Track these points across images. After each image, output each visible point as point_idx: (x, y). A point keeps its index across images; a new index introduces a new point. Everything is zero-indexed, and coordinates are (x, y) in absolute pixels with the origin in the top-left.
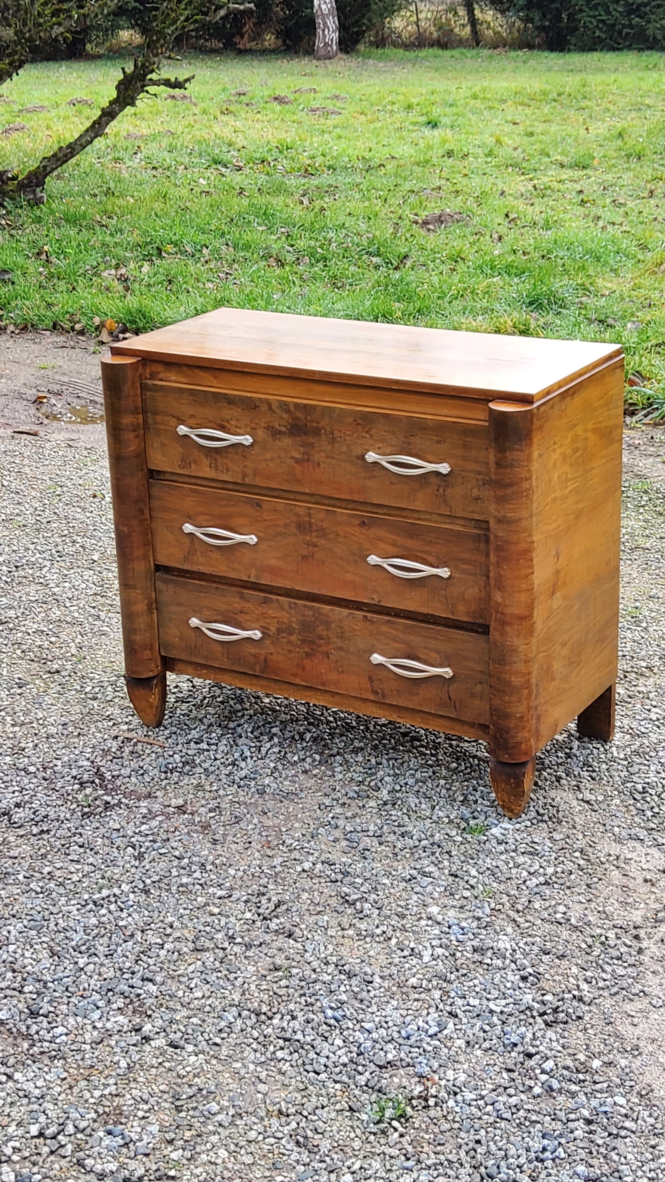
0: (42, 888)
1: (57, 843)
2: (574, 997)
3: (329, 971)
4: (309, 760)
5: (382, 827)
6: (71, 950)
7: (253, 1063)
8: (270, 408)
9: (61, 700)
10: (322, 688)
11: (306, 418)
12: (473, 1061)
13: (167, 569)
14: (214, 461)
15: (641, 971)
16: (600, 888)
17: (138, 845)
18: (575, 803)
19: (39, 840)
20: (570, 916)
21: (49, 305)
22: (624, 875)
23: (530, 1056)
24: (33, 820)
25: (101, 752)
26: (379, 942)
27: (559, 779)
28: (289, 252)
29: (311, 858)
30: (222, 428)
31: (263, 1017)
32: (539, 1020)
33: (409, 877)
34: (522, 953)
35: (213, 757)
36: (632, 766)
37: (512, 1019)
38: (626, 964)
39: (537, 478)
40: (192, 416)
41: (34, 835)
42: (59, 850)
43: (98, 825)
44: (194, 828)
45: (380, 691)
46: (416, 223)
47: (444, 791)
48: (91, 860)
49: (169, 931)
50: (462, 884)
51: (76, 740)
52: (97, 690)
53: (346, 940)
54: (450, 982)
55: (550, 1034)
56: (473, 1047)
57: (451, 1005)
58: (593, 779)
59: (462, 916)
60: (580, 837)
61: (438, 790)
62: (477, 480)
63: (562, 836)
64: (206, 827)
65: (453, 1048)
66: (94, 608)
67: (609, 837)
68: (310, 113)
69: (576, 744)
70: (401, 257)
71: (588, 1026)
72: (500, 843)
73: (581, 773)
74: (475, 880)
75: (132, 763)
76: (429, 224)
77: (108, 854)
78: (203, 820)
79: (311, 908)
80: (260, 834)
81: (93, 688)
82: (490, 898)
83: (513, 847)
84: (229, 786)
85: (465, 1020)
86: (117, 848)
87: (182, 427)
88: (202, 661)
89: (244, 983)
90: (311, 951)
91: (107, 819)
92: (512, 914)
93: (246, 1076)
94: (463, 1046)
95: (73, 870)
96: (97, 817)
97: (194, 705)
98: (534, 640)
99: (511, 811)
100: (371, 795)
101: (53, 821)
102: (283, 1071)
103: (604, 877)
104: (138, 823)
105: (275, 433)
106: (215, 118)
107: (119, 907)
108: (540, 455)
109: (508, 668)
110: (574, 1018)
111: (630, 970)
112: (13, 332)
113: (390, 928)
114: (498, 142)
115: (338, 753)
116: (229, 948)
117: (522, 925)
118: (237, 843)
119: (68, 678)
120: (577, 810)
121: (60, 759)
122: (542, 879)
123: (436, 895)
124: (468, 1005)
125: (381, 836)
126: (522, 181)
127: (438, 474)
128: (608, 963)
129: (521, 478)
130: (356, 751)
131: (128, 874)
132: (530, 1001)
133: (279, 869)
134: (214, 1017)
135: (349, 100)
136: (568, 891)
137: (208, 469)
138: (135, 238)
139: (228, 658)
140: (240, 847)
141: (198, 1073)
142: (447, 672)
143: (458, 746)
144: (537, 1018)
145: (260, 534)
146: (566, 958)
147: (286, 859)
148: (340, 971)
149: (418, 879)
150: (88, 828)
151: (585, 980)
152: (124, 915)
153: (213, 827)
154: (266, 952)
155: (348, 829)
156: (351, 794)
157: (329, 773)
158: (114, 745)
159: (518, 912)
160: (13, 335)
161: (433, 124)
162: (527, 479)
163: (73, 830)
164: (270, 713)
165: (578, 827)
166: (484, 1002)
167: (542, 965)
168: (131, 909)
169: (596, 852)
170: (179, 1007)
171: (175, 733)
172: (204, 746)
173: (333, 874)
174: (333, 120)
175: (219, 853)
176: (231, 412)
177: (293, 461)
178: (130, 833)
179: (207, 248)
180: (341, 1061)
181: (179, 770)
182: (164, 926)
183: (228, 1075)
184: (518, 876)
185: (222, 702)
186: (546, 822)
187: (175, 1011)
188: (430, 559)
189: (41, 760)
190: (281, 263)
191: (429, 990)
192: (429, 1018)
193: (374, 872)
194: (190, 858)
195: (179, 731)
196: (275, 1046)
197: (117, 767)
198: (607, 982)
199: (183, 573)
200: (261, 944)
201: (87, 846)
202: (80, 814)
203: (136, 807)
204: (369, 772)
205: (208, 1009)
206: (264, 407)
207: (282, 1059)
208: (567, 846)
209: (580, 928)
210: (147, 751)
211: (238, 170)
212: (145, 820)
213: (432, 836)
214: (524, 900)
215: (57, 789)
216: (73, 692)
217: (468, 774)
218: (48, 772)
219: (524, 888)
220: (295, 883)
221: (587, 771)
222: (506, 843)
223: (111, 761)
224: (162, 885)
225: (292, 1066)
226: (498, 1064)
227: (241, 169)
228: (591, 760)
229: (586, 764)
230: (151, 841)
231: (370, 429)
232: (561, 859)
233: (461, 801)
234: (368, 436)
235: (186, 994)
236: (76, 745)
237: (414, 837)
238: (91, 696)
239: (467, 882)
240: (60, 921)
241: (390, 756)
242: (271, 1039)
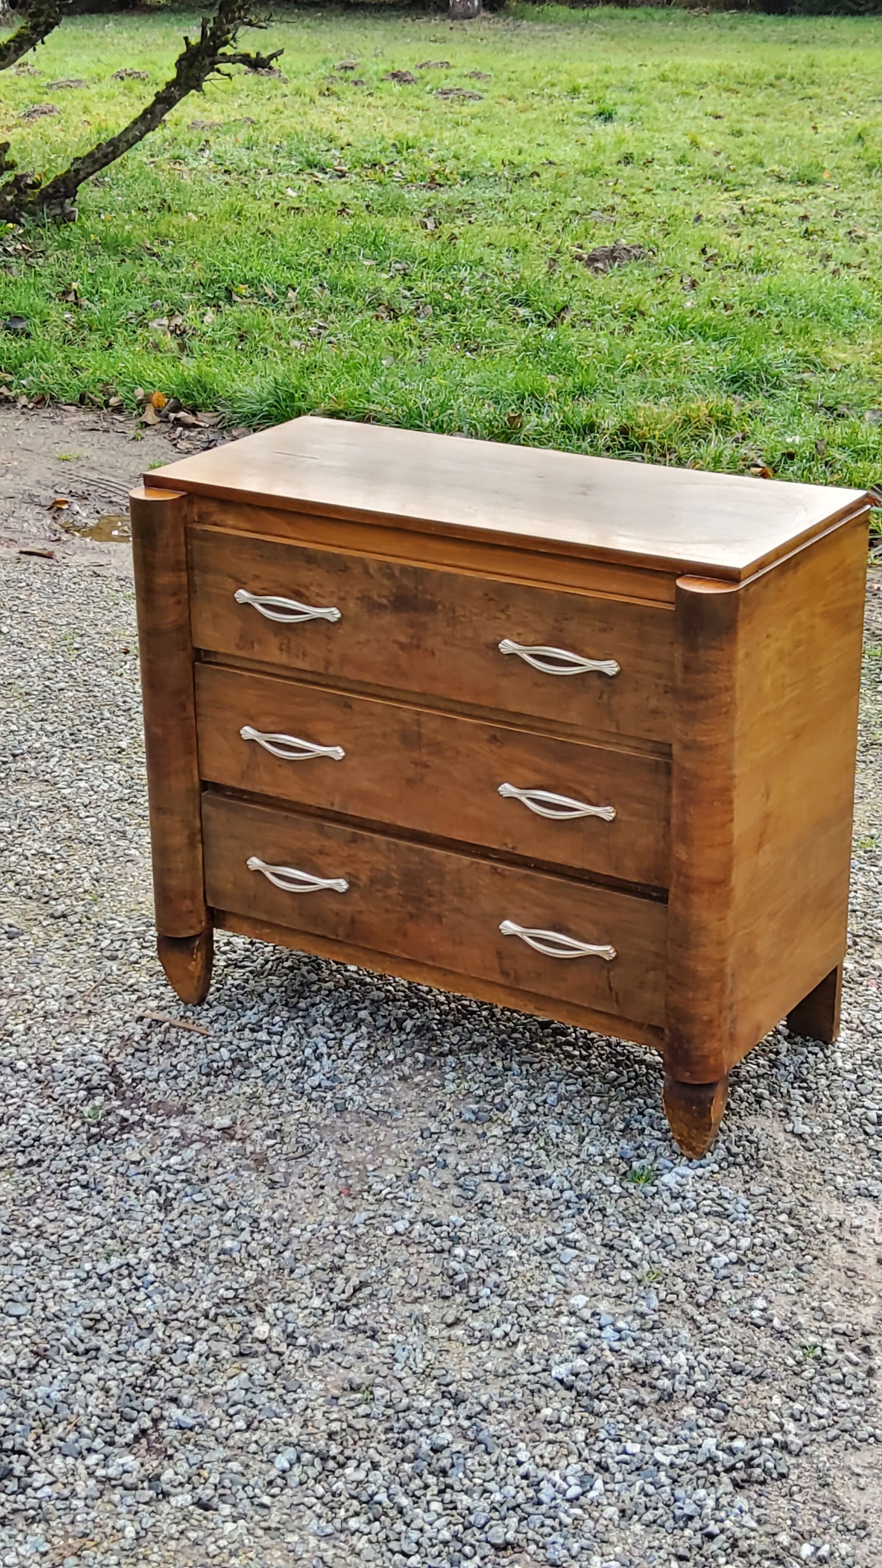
0: (26, 1250)
1: (52, 1181)
2: (776, 1442)
3: (428, 1393)
4: (409, 1060)
5: (509, 1167)
6: (63, 1350)
7: (315, 1535)
8: (366, 572)
9: (67, 959)
10: (431, 963)
11: (417, 589)
12: (630, 1541)
13: (217, 788)
14: (285, 641)
15: (872, 1404)
16: (815, 1272)
17: (164, 1188)
18: (781, 1137)
19: (26, 1174)
20: (772, 1315)
21: (76, 369)
22: (850, 1252)
23: (711, 1537)
24: (18, 1143)
25: (119, 1041)
26: (500, 1349)
27: (759, 1099)
28: (405, 297)
29: (408, 1215)
30: (298, 596)
31: (331, 1464)
32: (725, 1478)
33: (544, 1247)
34: (703, 1373)
35: (274, 1053)
36: (862, 1083)
37: (686, 1477)
38: (850, 1392)
39: (742, 687)
40: (257, 577)
41: (20, 1167)
42: (53, 1192)
43: (110, 1153)
44: (244, 1162)
45: (512, 972)
46: (579, 258)
47: (597, 1114)
48: (97, 1209)
49: (203, 1323)
50: (620, 1259)
51: (85, 1021)
52: (117, 945)
53: (454, 1344)
54: (599, 1415)
55: (741, 1501)
56: (630, 1518)
57: (600, 1452)
58: (808, 1101)
59: (619, 1310)
60: (788, 1191)
61: (589, 1112)
62: (656, 685)
63: (762, 1190)
64: (261, 1161)
65: (602, 1521)
66: (118, 820)
67: (829, 1192)
68: (440, 97)
69: (784, 1046)
70: (559, 308)
71: (795, 1489)
72: (675, 1198)
73: (792, 1091)
74: (639, 1254)
75: (161, 1059)
76: (597, 261)
77: (121, 1200)
78: (258, 1150)
79: (406, 1292)
80: (336, 1174)
81: (112, 941)
82: (659, 1283)
83: (694, 1204)
84: (296, 1098)
85: (619, 1477)
86: (135, 1191)
87: (241, 591)
88: (264, 917)
89: (307, 1408)
90: (402, 1360)
91: (123, 1146)
92: (690, 1309)
93: (305, 1555)
94: (616, 1517)
95: (71, 1223)
96: (109, 1141)
97: (251, 972)
98: (731, 914)
99: (692, 1149)
100: (495, 1118)
101: (46, 1146)
102: (357, 1550)
103: (820, 1254)
104: (166, 1153)
105: (373, 607)
106: (312, 101)
107: (134, 1284)
108: (747, 655)
109: (693, 952)
110: (775, 1475)
111: (856, 1401)
112: (24, 406)
113: (516, 1327)
114: (694, 144)
115: (451, 1052)
116: (288, 1353)
117: (703, 1328)
118: (304, 1188)
119: (77, 926)
120: (784, 1148)
121: (61, 1050)
122: (733, 1256)
123: (582, 1277)
124: (625, 1452)
125: (508, 1182)
126: (725, 200)
127: (601, 674)
128: (825, 1391)
129: (720, 688)
130: (475, 1049)
131: (149, 1232)
132: (713, 1449)
133: (362, 1229)
134: (262, 1461)
135: (494, 79)
136: (769, 1276)
137: (277, 652)
138: (196, 273)
139: (300, 915)
140: (308, 1193)
141: (237, 1550)
142: (607, 951)
143: (618, 1044)
144: (722, 1474)
145: (349, 746)
146: (766, 1381)
147: (372, 1214)
148: (443, 1393)
149: (558, 1251)
150: (96, 1158)
151: (792, 1416)
152: (141, 1296)
153: (272, 1161)
154: (339, 1360)
155: (462, 1169)
156: (468, 1116)
157: (437, 1081)
158: (138, 1030)
159: (698, 1306)
160: (25, 410)
161: (607, 117)
162: (728, 689)
163: (75, 1162)
164: (357, 987)
165: (786, 1175)
166: (648, 1448)
167: (730, 1390)
168: (151, 1288)
169: (810, 1214)
170: (213, 1444)
171: (223, 1014)
172: (263, 1036)
173: (438, 1240)
174: (473, 107)
175: (278, 1201)
176: (311, 573)
177: (396, 646)
178: (154, 1168)
179: (294, 290)
180: (440, 1537)
181: (227, 1072)
182: (196, 1315)
183: (279, 1553)
184: (699, 1250)
185: (291, 969)
186: (740, 1165)
187: (207, 1449)
188: (588, 793)
189: (34, 1050)
190: (394, 314)
191: (571, 1427)
192: (569, 1471)
193: (495, 1238)
194: (236, 1209)
195: (229, 1012)
196: (347, 1511)
197: (141, 1065)
198: (823, 1421)
199: (239, 794)
200: (333, 1348)
201: (92, 1186)
202: (85, 1136)
203: (165, 1128)
204: (494, 1082)
205: (253, 1447)
206: (357, 570)
207: (357, 1530)
208: (770, 1205)
209: (786, 1334)
210: (184, 1042)
211: (340, 177)
212: (175, 1149)
213: (579, 1184)
214: (707, 1288)
215: (55, 1096)
216: (84, 948)
217: (632, 1088)
218: (43, 1070)
219: (708, 1268)
220: (384, 1253)
221: (800, 1088)
222: (684, 1198)
223: (133, 1055)
224: (196, 1251)
225: (370, 1542)
226: (665, 1546)
227: (344, 176)
228: (805, 1072)
229: (799, 1078)
230: (182, 1181)
231: (508, 607)
232: (761, 1224)
233: (621, 1131)
234: (503, 616)
235: (224, 1423)
236: (84, 1030)
237: (554, 1186)
238: (108, 954)
239: (627, 1256)
240: (50, 1303)
241: (524, 1058)
242: (343, 1499)
